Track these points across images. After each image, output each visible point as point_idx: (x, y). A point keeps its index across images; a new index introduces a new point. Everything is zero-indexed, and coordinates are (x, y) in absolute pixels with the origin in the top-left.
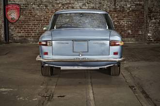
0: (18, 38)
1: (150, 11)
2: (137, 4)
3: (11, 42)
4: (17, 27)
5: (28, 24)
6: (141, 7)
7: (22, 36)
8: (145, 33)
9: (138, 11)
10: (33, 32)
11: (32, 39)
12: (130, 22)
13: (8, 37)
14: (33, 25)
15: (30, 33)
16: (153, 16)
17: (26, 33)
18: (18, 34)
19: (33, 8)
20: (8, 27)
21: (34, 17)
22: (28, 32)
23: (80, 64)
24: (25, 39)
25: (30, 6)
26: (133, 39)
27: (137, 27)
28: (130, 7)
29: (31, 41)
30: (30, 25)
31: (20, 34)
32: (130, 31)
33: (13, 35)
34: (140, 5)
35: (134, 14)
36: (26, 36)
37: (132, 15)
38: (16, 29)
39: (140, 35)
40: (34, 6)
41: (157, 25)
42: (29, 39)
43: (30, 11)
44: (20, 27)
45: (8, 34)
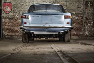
0: (8, 36)
1: (87, 19)
2: (79, 16)
3: (4, 39)
4: (8, 29)
5: (14, 28)
6: (81, 18)
7: (10, 35)
8: (84, 33)
9: (79, 20)
10: (17, 33)
11: (17, 37)
12: (75, 26)
13: (2, 36)
14: (17, 28)
15: (16, 33)
16: (89, 22)
17: (13, 33)
18: (8, 34)
19: (17, 18)
20: (2, 29)
21: (18, 23)
22: (14, 33)
23: (46, 30)
24: (12, 37)
25: (15, 17)
26: (77, 37)
27: (79, 30)
28: (75, 18)
29: (16, 38)
30: (15, 28)
31: (9, 34)
32: (75, 32)
33: (5, 34)
34: (81, 16)
35: (77, 22)
36: (13, 35)
37: (76, 23)
38: (7, 31)
39: (81, 34)
40: (18, 17)
41: (91, 27)
42: (15, 37)
43: (15, 20)
44: (9, 29)
45: (2, 33)
